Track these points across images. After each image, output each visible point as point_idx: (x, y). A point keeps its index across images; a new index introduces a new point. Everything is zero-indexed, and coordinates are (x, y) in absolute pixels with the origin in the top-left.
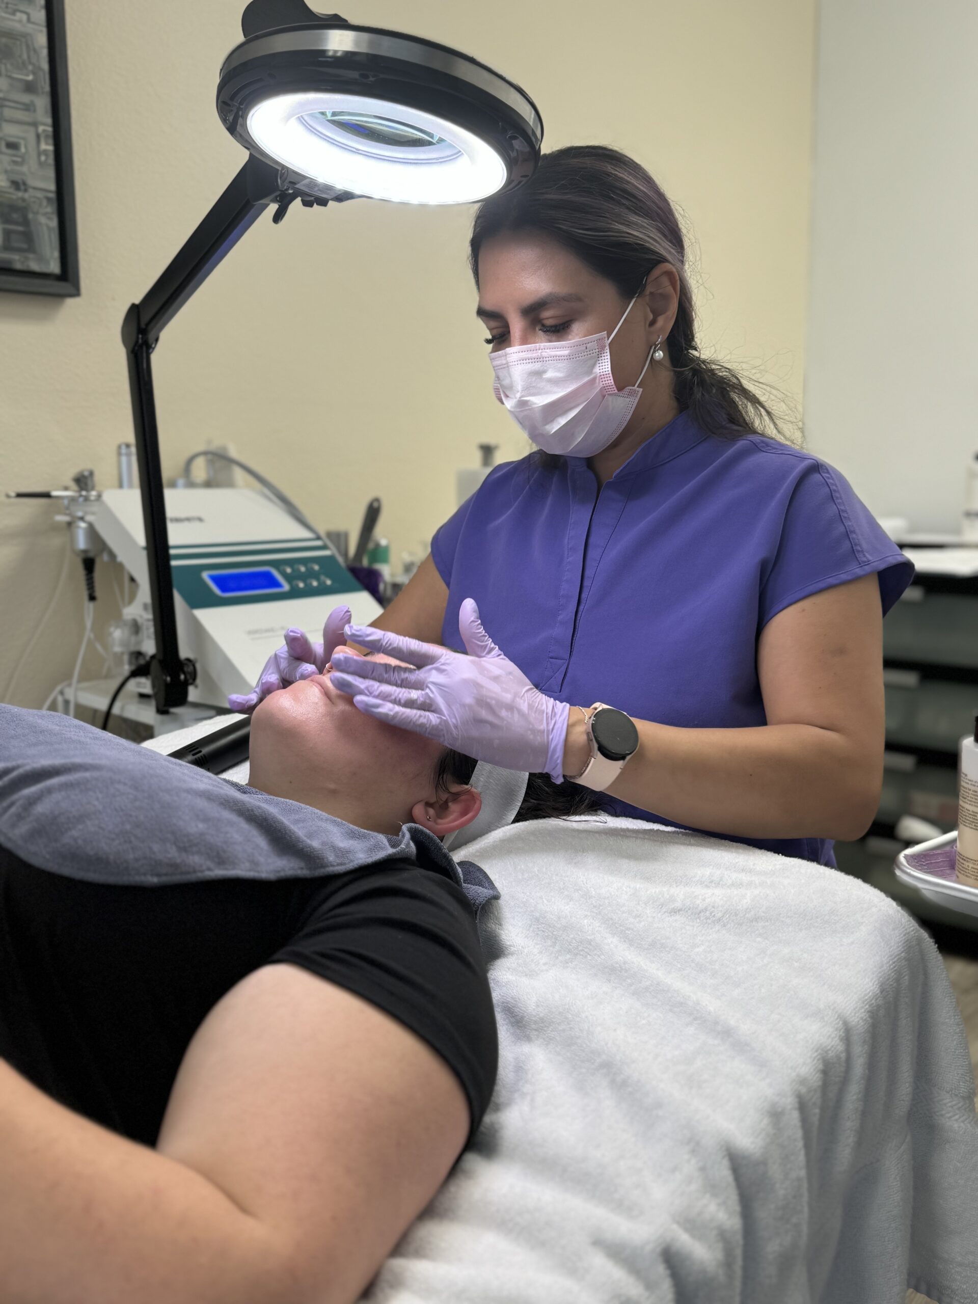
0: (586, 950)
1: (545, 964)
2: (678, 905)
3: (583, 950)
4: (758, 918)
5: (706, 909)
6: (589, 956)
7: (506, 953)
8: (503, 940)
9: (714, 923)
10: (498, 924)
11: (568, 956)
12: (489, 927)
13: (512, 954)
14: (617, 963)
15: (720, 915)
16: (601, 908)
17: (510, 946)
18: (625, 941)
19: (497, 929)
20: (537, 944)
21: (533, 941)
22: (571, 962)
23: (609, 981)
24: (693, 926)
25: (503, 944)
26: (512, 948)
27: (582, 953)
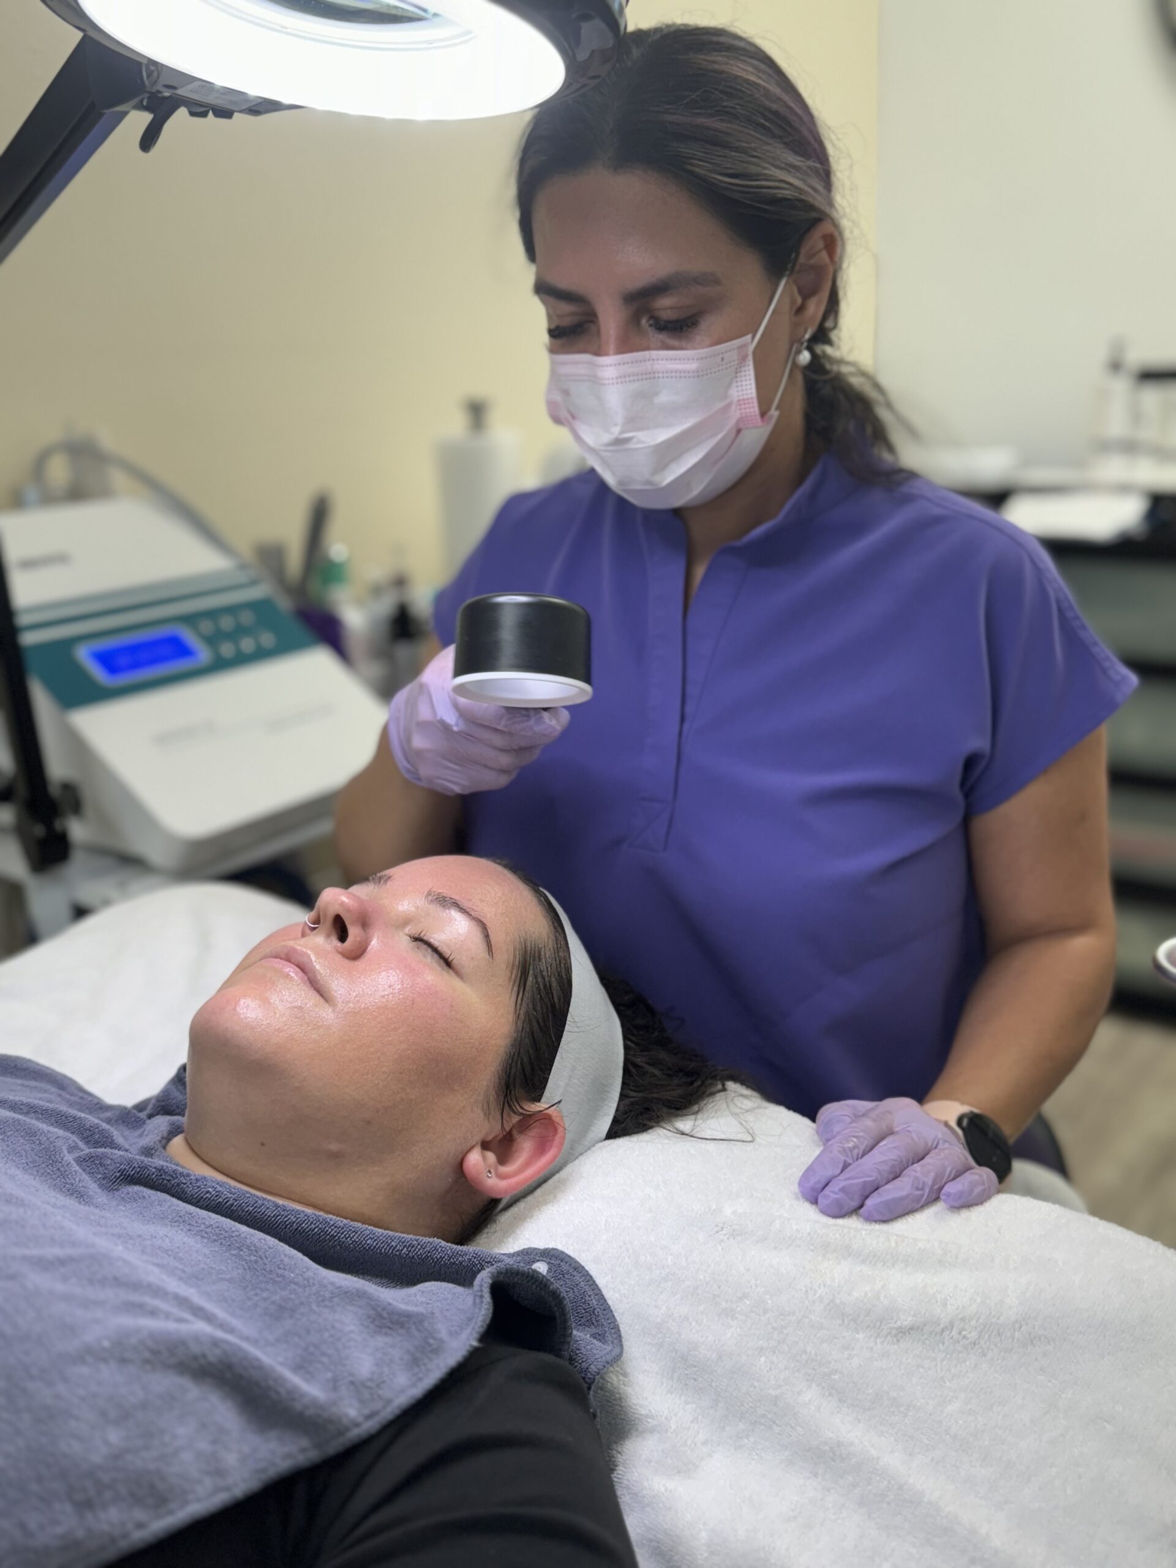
0: (769, 1416)
1: (705, 1443)
2: (907, 1320)
3: (764, 1416)
4: (1035, 1338)
5: (951, 1325)
6: (775, 1427)
7: (640, 1429)
8: (634, 1407)
9: (966, 1349)
10: (622, 1374)
11: (741, 1426)
12: (608, 1382)
13: (652, 1431)
14: (826, 1443)
15: (973, 1335)
16: (785, 1332)
17: (647, 1416)
18: (830, 1395)
19: (622, 1386)
20: (687, 1403)
21: (680, 1399)
22: (747, 1436)
23: (816, 1475)
24: (935, 1359)
25: (634, 1413)
26: (649, 1420)
27: (763, 1421)
